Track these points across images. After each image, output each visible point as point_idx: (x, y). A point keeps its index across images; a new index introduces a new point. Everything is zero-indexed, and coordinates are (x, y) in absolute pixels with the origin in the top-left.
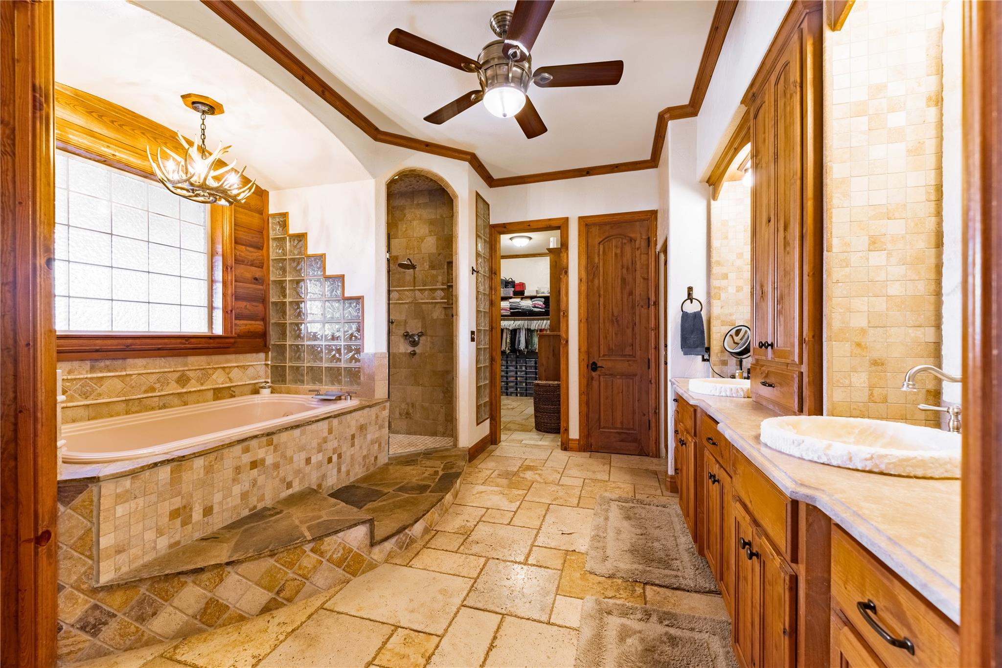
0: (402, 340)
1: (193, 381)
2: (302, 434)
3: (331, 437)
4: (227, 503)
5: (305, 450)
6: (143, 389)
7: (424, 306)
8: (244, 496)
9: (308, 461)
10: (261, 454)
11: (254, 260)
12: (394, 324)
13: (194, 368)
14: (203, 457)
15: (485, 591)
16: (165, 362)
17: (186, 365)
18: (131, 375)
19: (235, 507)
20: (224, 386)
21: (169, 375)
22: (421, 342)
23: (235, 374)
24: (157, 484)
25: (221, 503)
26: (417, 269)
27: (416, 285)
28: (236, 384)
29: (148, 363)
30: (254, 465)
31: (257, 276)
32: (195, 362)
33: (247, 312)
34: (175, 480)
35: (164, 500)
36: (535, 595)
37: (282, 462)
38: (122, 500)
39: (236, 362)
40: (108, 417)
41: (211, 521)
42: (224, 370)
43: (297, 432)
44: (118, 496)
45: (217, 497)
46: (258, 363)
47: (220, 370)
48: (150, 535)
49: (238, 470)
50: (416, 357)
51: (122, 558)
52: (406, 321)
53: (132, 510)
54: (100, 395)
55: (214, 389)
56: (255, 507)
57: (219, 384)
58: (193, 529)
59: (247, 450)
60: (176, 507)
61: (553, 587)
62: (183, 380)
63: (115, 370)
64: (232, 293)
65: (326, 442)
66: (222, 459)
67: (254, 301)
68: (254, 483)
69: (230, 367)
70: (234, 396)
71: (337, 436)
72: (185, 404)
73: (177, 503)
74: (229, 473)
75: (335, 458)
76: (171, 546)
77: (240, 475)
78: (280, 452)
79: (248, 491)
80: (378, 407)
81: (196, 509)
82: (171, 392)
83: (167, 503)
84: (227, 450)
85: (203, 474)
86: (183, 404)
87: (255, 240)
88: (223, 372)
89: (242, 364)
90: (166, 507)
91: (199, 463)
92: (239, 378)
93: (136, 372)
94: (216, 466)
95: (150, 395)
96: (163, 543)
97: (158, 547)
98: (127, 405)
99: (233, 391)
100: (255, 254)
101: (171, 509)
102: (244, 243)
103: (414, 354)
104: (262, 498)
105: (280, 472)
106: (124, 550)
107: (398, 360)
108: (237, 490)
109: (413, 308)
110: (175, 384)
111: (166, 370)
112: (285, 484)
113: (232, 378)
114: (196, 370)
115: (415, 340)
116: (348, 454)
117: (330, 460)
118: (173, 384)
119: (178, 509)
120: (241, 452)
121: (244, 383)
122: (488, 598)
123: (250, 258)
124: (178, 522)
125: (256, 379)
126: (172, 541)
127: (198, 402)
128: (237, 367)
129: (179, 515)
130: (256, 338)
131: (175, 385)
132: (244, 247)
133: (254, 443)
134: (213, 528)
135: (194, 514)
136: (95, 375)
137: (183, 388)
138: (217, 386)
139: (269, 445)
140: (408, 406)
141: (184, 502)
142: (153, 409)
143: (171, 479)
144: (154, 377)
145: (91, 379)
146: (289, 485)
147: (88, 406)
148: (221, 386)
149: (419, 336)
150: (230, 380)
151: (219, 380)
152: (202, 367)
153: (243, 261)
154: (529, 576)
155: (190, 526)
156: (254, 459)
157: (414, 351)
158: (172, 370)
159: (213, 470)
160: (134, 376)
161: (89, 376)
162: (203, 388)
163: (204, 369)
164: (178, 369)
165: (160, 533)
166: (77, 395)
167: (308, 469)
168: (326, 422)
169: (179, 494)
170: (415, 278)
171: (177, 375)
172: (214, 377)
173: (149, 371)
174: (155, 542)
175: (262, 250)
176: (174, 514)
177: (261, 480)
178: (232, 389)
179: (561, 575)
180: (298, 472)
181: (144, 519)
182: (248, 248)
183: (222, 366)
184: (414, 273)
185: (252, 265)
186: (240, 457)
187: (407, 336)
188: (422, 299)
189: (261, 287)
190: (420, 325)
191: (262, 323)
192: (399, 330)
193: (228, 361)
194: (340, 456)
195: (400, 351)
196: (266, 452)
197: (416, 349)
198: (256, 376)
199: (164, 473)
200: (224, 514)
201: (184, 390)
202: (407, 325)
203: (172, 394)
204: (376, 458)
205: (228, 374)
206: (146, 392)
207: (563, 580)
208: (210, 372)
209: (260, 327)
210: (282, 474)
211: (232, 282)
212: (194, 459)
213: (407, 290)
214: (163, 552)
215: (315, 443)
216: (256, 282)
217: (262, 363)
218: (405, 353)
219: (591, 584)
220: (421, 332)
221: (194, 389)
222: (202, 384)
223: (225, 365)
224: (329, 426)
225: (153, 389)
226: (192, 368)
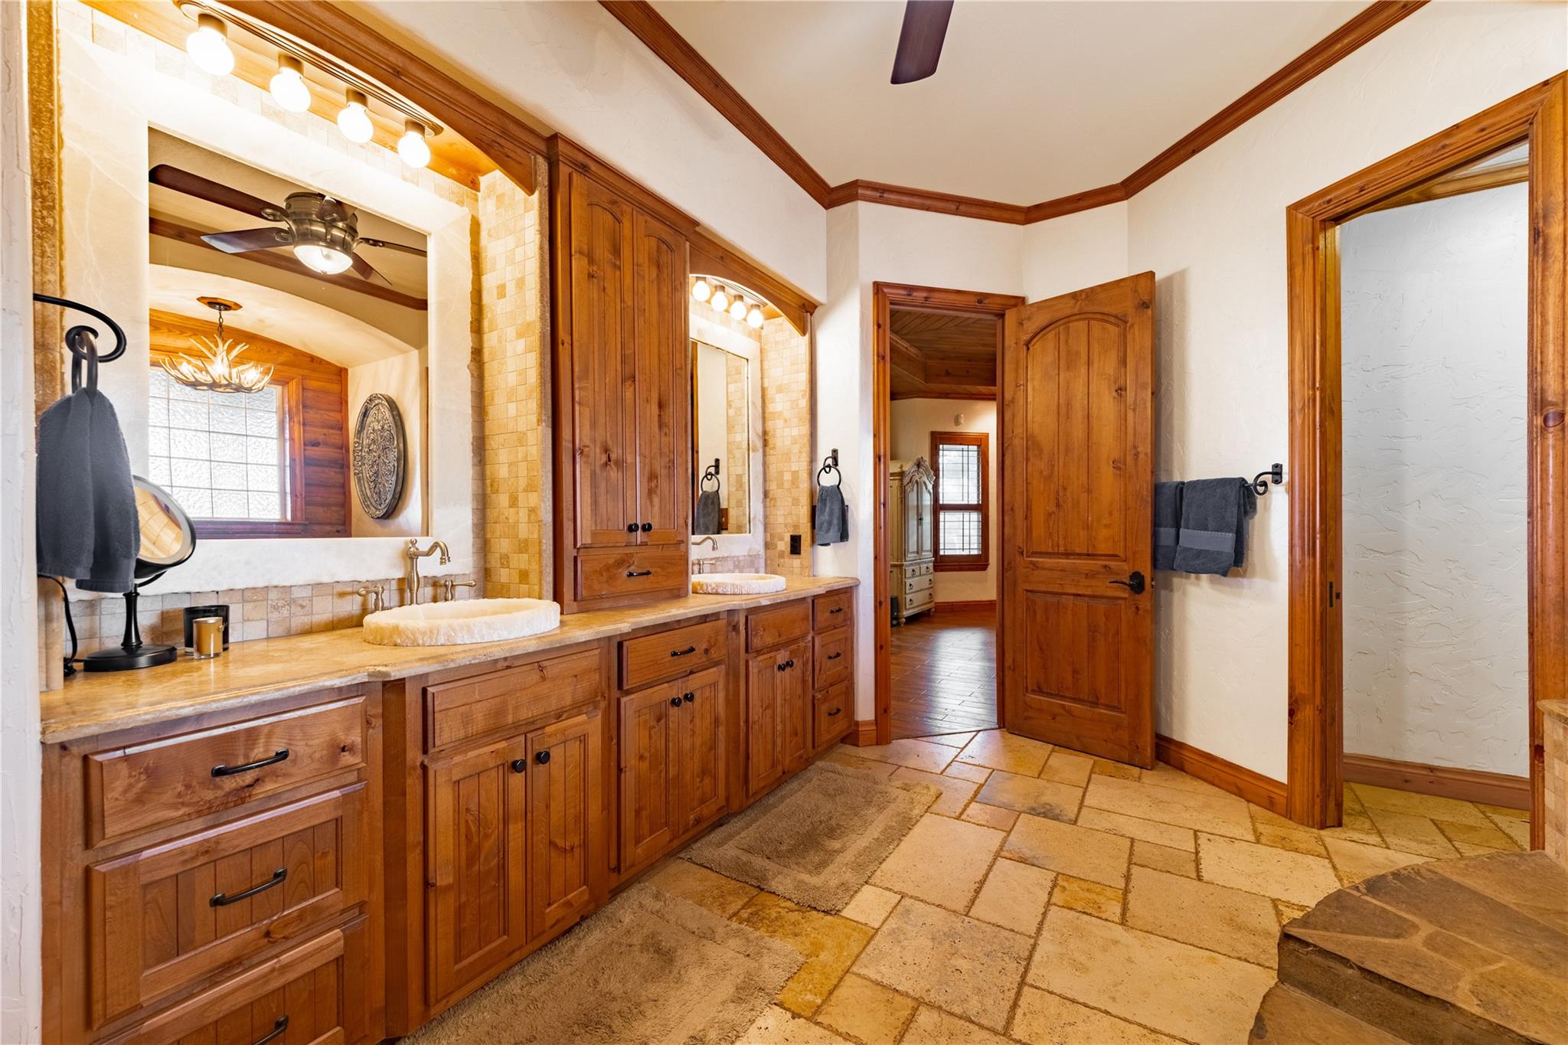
15: (1000, 955)
36: (914, 934)
61: (879, 941)
122: (994, 942)
154: (918, 969)
179: (853, 963)
207: (856, 951)
219: (813, 935)
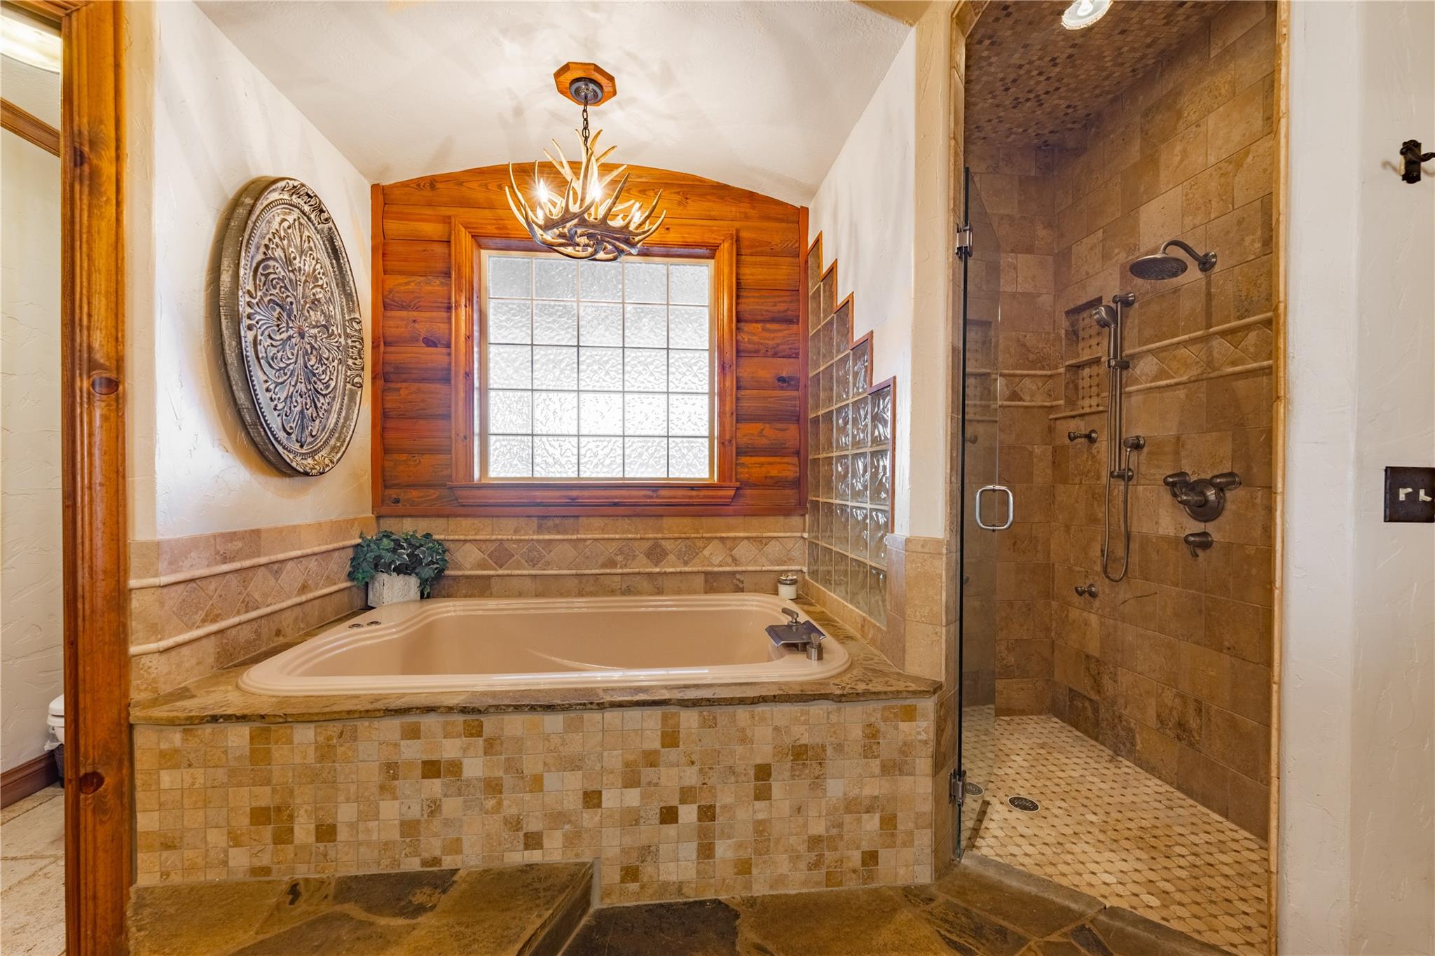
0: (1167, 497)
1: (671, 557)
2: (570, 727)
3: (672, 754)
4: (368, 831)
5: (580, 768)
6: (600, 561)
7: (1241, 384)
8: (409, 828)
9: (592, 799)
10: (450, 749)
11: (778, 345)
12: (1145, 450)
13: (671, 536)
14: (312, 725)
16: (629, 525)
17: (659, 530)
18: (585, 540)
19: (386, 845)
20: (721, 569)
21: (636, 543)
22: (1230, 506)
23: (743, 550)
24: (225, 752)
25: (352, 826)
26: (1217, 268)
27: (1214, 321)
28: (743, 568)
29: (606, 524)
30: (432, 769)
31: (784, 375)
32: (674, 526)
33: (764, 441)
34: (259, 755)
35: (240, 785)
37: (508, 781)
38: (169, 764)
39: (745, 530)
40: (556, 596)
41: (332, 854)
42: (723, 543)
43: (554, 722)
44: (163, 754)
45: (346, 813)
46: (788, 535)
47: (716, 541)
48: (217, 838)
49: (392, 770)
50: (1213, 553)
51: (170, 857)
52: (1178, 438)
53: (186, 785)
54: (548, 563)
55: (706, 573)
56: (436, 861)
57: (714, 566)
58: (296, 855)
59: (413, 733)
60: (263, 805)
62: (656, 553)
63: (565, 532)
64: (731, 408)
65: (652, 765)
66: (355, 739)
67: (780, 420)
68: (434, 808)
69: (735, 538)
70: (742, 590)
71: (694, 758)
72: (660, 592)
73: (264, 797)
74: (371, 772)
75: (688, 814)
76: (255, 871)
77: (396, 782)
78: (502, 757)
79: (418, 821)
80: (879, 705)
81: (302, 820)
82: (637, 570)
83: (245, 791)
84: (367, 724)
85: (313, 756)
86: (656, 590)
87: (782, 307)
88: (721, 545)
89: (754, 534)
90: (246, 798)
91: (305, 735)
92: (749, 559)
93: (589, 536)
94: (340, 750)
95: (608, 571)
96: (240, 860)
97: (231, 864)
98: (580, 582)
99: (738, 580)
100: (780, 334)
101: (254, 805)
102: (759, 318)
103: (1202, 543)
104: (455, 846)
105: (506, 803)
106: (175, 847)
107: (1154, 556)
108: (390, 810)
109: (1203, 396)
110: (645, 558)
111: (630, 536)
112: (521, 834)
113: (737, 556)
114: (675, 539)
115: (1207, 501)
116: (742, 814)
117: (669, 816)
118: (642, 558)
119: (267, 809)
120: (399, 737)
121: (758, 568)
123: (770, 342)
124: (267, 832)
125: (784, 563)
126: (257, 863)
127: (679, 592)
128: (748, 538)
129: (268, 821)
130: (784, 488)
131: (645, 560)
132: (759, 325)
133: (429, 721)
134: (336, 870)
135: (297, 829)
136: (541, 537)
137: (656, 565)
138: (710, 569)
139: (472, 735)
140: (1185, 703)
141: (278, 800)
142: (612, 592)
143: (252, 751)
144: (613, 548)
145: (538, 541)
146: (533, 841)
147: (535, 576)
148: (716, 569)
149: (1221, 489)
150: (734, 559)
151: (714, 558)
152: (683, 536)
153: (757, 351)
155: (290, 847)
156: (434, 757)
157: (1205, 534)
158: (639, 536)
159: (335, 755)
160: (589, 542)
161: (535, 537)
162: (687, 569)
163: (688, 538)
164: (647, 536)
165: (235, 840)
166: (523, 561)
167: (589, 819)
168: (657, 712)
169: (268, 782)
170: (1209, 296)
171: (647, 545)
172: (706, 552)
173: (606, 536)
174: (226, 852)
175: (798, 323)
176: (260, 816)
177: (451, 806)
178: (738, 576)
180: (557, 818)
181: (205, 807)
182: (768, 326)
183: (718, 535)
184: (1208, 284)
185: (775, 355)
186: (396, 745)
187: (1178, 485)
188: (1234, 364)
189: (795, 393)
190: (1226, 449)
191: (795, 460)
192: (1158, 467)
193: (730, 528)
194: (707, 813)
195: (1161, 532)
196: (465, 750)
197: (1210, 527)
198: (785, 559)
199: (238, 737)
200: (362, 849)
201: (657, 570)
202: (1183, 453)
203: (639, 573)
204: (871, 858)
205: (731, 549)
206: (604, 566)
208: (700, 544)
209: (791, 468)
210: (510, 809)
211: (732, 390)
212: (295, 725)
213: (1184, 344)
214: (240, 877)
215: (614, 759)
216: (785, 385)
217: (795, 534)
218: (1176, 538)
220: (1231, 474)
221: (671, 570)
222: (686, 563)
223: (724, 535)
224: (663, 725)
225: (612, 564)
226: (667, 536)
